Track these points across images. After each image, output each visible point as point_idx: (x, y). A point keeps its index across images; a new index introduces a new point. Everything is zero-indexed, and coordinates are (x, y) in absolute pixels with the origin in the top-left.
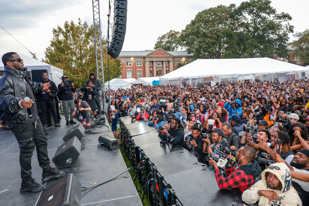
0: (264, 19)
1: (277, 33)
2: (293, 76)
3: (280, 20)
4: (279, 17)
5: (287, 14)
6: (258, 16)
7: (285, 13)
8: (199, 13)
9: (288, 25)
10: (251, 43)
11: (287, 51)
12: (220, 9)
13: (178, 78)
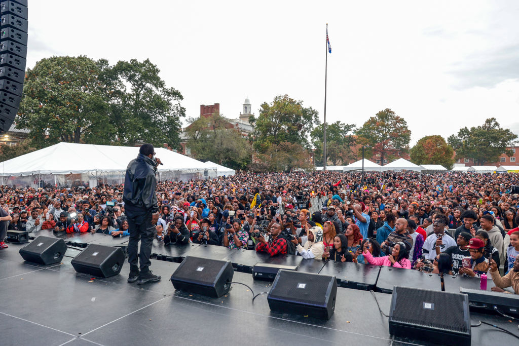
0: (150, 91)
1: (167, 115)
2: (196, 175)
3: (169, 98)
4: (168, 93)
5: (178, 91)
6: (141, 86)
7: (176, 90)
8: (44, 60)
9: (178, 106)
10: (134, 123)
11: (180, 140)
12: (84, 63)
13: (30, 173)
